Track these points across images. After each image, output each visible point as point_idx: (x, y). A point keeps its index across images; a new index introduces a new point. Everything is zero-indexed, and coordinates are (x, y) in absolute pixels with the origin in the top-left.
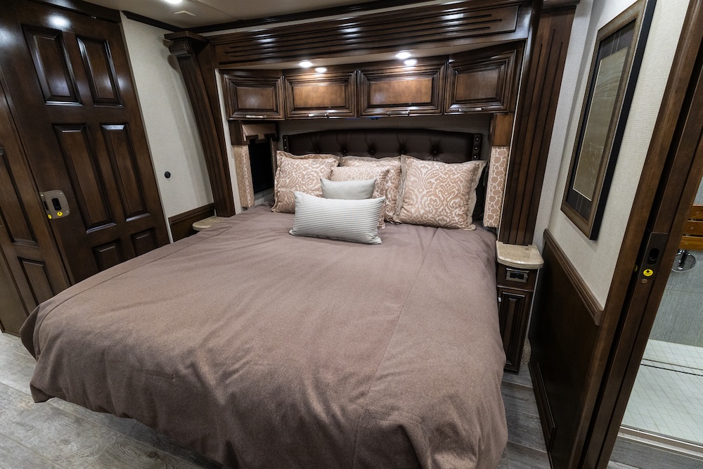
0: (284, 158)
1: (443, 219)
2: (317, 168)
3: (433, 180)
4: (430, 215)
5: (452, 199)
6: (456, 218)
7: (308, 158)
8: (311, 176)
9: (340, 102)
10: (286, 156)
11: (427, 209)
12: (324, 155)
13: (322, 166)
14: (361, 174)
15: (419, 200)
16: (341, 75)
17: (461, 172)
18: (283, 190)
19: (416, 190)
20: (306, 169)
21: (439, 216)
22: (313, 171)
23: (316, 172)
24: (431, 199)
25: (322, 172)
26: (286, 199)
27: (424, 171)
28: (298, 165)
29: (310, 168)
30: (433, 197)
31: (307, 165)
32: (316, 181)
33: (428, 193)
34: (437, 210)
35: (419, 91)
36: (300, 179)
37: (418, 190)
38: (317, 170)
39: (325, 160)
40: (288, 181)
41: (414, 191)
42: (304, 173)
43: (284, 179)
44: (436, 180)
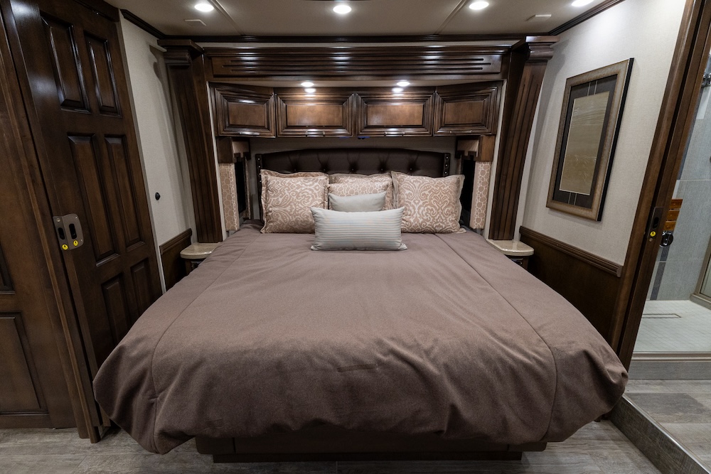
0: (269, 177)
1: (439, 226)
2: (310, 185)
3: (427, 192)
4: (428, 223)
5: (446, 207)
6: (450, 224)
7: (298, 176)
8: (306, 194)
9: (337, 121)
10: (271, 175)
11: (425, 218)
12: (315, 173)
13: (316, 184)
14: (364, 189)
15: (417, 210)
16: (339, 96)
17: (450, 184)
18: (276, 209)
19: (412, 202)
20: (299, 187)
21: (436, 223)
22: (306, 189)
23: (310, 190)
24: (428, 209)
25: (317, 190)
26: (280, 218)
27: (417, 185)
28: (289, 184)
29: (303, 185)
30: (429, 207)
31: (299, 183)
32: (311, 198)
33: (424, 203)
34: (434, 217)
35: (412, 115)
36: (295, 198)
37: (414, 202)
38: (311, 187)
39: (316, 178)
40: (280, 200)
41: (410, 203)
42: (298, 191)
43: (276, 198)
44: (430, 192)
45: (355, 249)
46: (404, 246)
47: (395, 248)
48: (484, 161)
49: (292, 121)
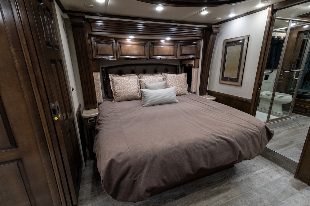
0: (113, 78)
1: (182, 92)
2: (132, 80)
3: (176, 80)
4: (178, 92)
5: (184, 85)
6: (186, 91)
7: (125, 76)
8: (131, 84)
9: (142, 53)
10: (114, 76)
11: (177, 90)
12: (133, 75)
13: (134, 79)
14: (155, 80)
16: (142, 42)
17: (183, 76)
18: (119, 91)
19: (172, 84)
20: (127, 81)
21: (181, 91)
22: (131, 81)
23: (132, 82)
24: (178, 86)
25: (135, 82)
26: (121, 95)
27: (173, 77)
28: (123, 80)
29: (129, 80)
30: (178, 85)
31: (127, 79)
32: (133, 85)
33: (176, 84)
34: (180, 90)
35: (170, 51)
36: (127, 85)
37: (173, 84)
38: (133, 81)
39: (134, 76)
40: (121, 87)
41: (171, 84)
42: (128, 82)
43: (118, 86)
44: (177, 80)
45: (160, 104)
46: (177, 101)
47: (175, 102)
48: (196, 68)
49: (123, 52)
